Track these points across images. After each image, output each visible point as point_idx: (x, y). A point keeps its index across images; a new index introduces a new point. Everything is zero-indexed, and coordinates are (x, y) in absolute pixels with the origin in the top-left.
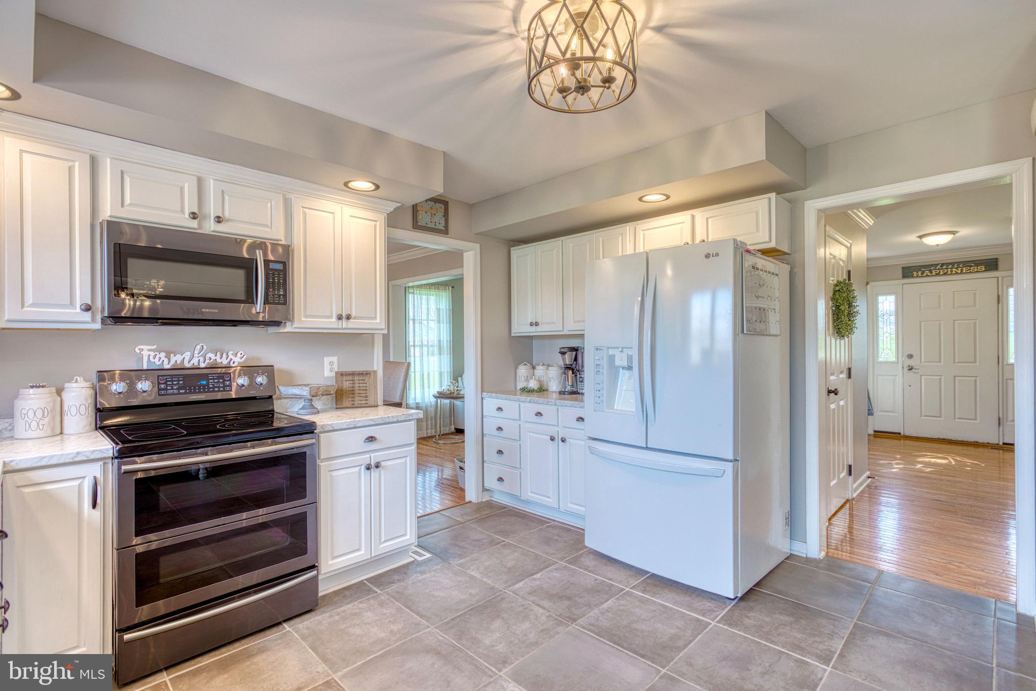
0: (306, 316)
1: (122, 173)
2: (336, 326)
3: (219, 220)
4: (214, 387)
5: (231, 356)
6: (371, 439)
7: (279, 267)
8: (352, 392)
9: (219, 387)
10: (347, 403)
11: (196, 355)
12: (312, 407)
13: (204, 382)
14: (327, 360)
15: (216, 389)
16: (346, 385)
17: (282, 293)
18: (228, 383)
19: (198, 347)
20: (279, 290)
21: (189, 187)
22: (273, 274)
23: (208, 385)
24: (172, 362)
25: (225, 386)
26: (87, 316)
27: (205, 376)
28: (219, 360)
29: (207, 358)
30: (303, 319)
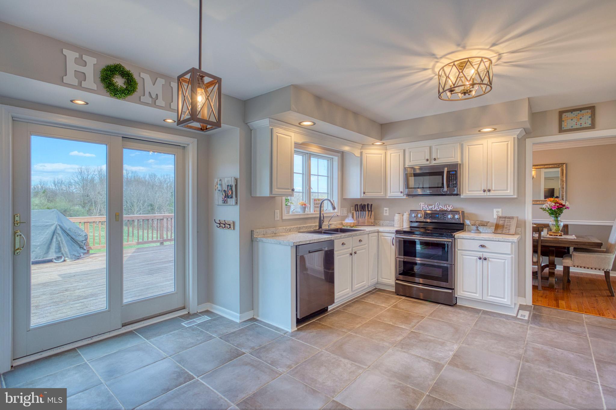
0: (469, 191)
1: (410, 152)
2: (483, 195)
3: (435, 159)
4: (440, 218)
5: (448, 207)
6: (482, 246)
7: (454, 173)
8: (503, 226)
9: (442, 218)
10: (499, 231)
11: (436, 206)
12: (478, 230)
13: (437, 216)
14: (495, 211)
15: (441, 219)
16: (501, 223)
17: (455, 183)
18: (445, 217)
19: (437, 203)
20: (454, 182)
21: (427, 150)
22: (452, 176)
23: (439, 217)
24: (429, 208)
25: (444, 218)
26: (402, 195)
27: (438, 214)
28: (444, 208)
29: (440, 207)
30: (467, 192)
